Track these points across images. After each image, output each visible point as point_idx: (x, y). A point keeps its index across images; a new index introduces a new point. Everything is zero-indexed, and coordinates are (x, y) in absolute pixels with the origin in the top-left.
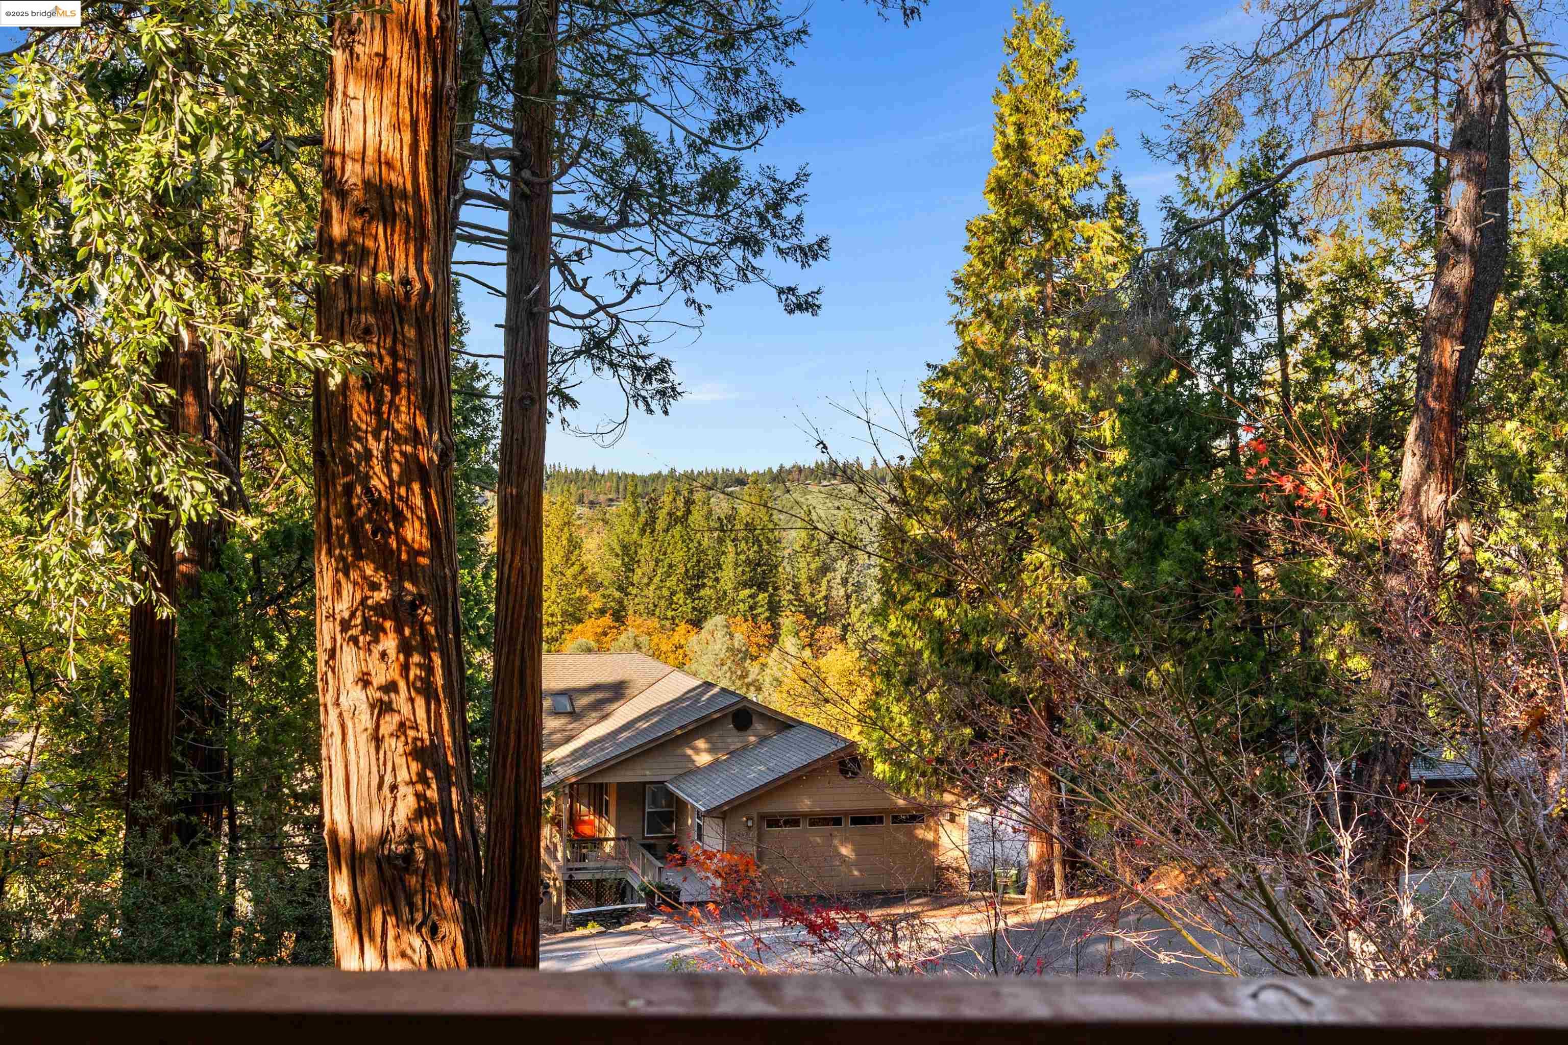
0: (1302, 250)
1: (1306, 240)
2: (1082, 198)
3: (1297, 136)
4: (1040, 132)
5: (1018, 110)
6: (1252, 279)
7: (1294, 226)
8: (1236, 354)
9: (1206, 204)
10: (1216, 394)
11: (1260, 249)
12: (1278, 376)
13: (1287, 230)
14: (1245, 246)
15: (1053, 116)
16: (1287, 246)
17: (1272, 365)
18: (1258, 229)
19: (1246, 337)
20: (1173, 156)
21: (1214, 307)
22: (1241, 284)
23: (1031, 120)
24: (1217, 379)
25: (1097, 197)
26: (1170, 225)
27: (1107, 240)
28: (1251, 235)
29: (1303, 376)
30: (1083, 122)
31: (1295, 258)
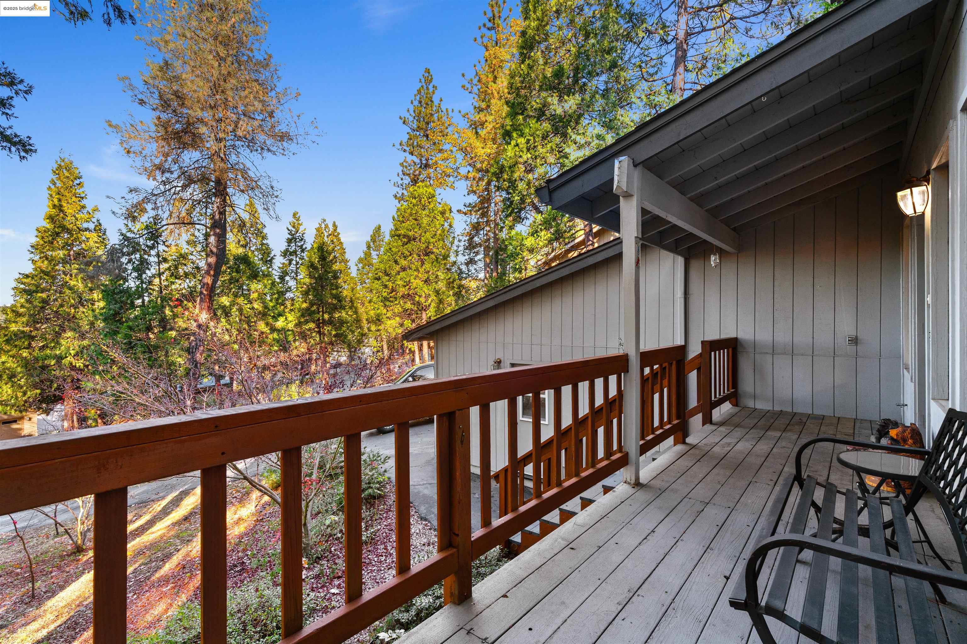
0: (166, 249)
1: (167, 246)
2: (85, 225)
3: (165, 218)
4: (68, 203)
5: (59, 194)
6: (150, 255)
7: (164, 242)
8: (144, 276)
9: (134, 233)
10: (138, 287)
11: (152, 247)
12: (158, 283)
13: (162, 243)
14: (147, 246)
15: (74, 199)
16: (161, 248)
17: (156, 281)
18: (152, 242)
19: (147, 271)
20: (123, 218)
21: (136, 262)
22: (146, 257)
23: (64, 198)
24: (137, 283)
25: (91, 226)
26: (121, 237)
27: (96, 239)
28: (150, 243)
29: (166, 283)
30: (84, 202)
31: (164, 251)
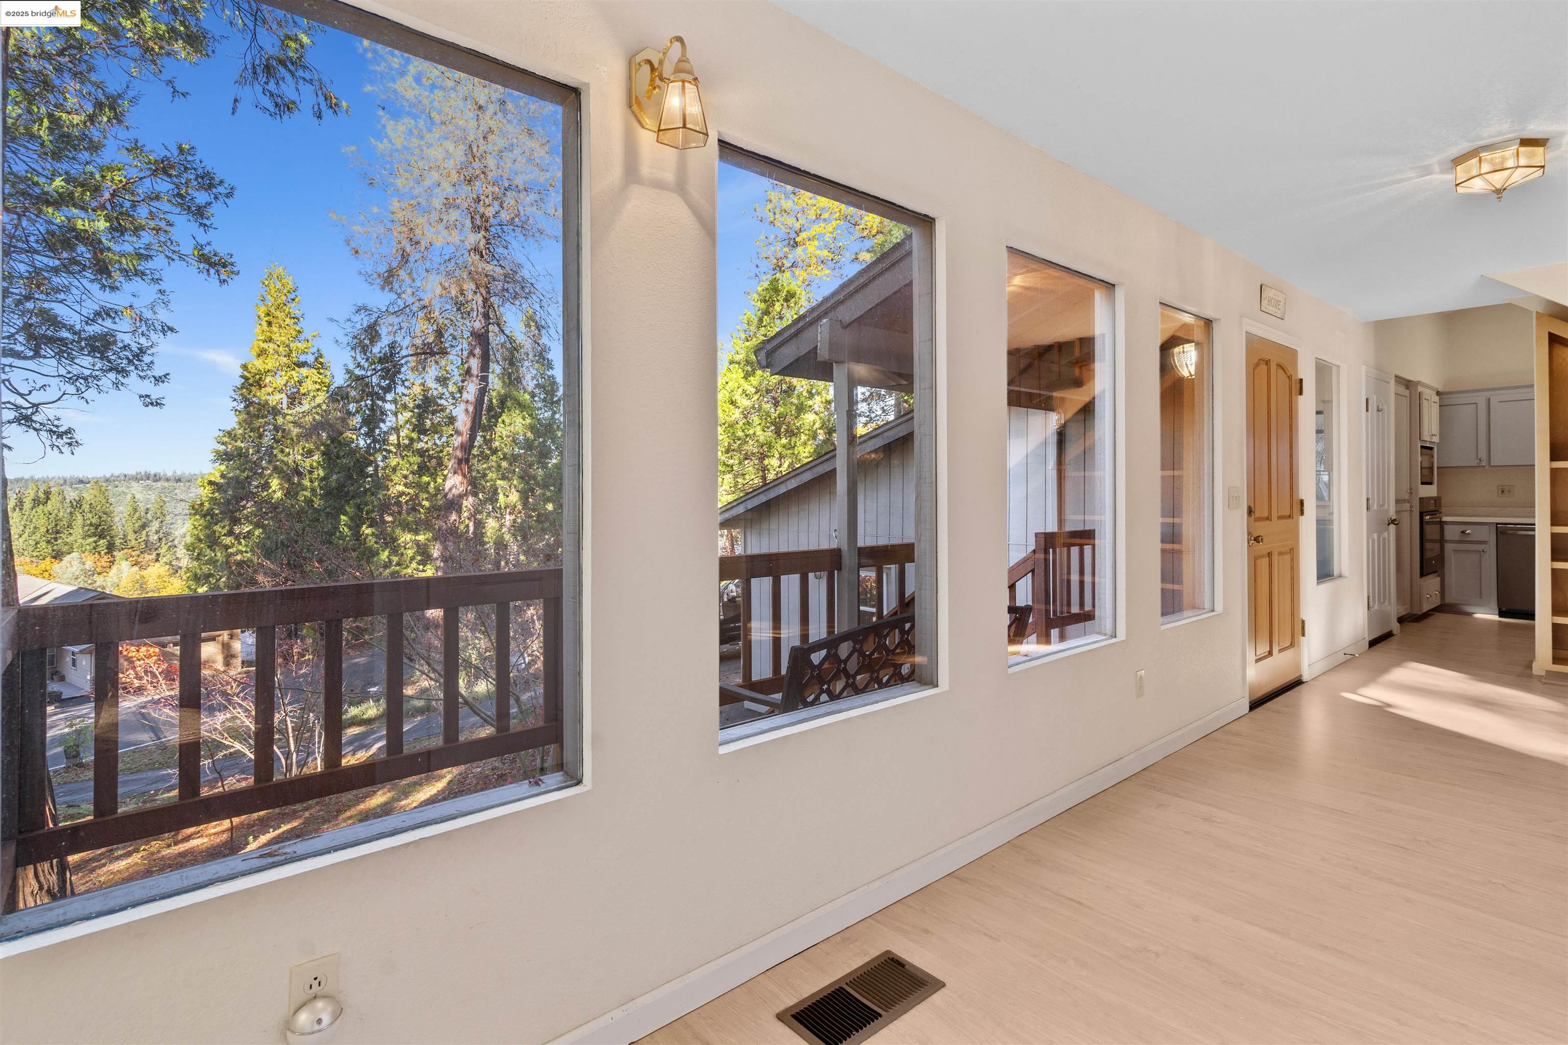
0: (406, 392)
1: (408, 388)
2: (303, 358)
3: (404, 346)
4: (280, 326)
5: (269, 315)
6: (384, 401)
7: (403, 382)
8: (377, 431)
9: (364, 369)
10: (369, 446)
11: (388, 389)
12: (396, 442)
13: (400, 383)
14: (382, 388)
15: (288, 321)
16: (400, 389)
17: (393, 438)
18: (387, 382)
19: (382, 425)
20: (349, 348)
21: (367, 412)
22: (380, 403)
23: (275, 321)
24: (368, 442)
25: (310, 359)
26: (347, 376)
27: (315, 378)
28: (384, 383)
29: (407, 442)
30: (303, 324)
31: (403, 394)
